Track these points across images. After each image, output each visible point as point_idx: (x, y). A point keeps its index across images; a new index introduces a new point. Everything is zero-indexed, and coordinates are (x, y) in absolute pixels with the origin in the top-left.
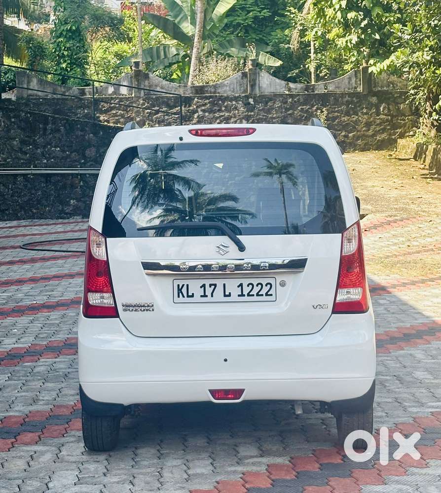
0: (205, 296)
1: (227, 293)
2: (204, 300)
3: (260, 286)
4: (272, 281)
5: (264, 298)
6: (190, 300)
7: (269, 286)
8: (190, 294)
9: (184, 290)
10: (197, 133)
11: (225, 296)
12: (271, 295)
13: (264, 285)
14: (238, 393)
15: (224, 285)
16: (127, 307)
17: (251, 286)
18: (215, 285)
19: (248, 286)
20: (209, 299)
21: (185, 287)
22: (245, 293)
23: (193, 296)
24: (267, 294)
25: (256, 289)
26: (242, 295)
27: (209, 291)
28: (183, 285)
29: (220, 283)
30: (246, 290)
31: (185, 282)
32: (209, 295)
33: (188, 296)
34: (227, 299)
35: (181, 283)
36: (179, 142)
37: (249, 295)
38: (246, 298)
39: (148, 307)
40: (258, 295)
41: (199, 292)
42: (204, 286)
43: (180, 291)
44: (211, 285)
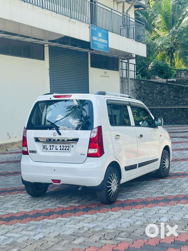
0: (50, 149)
1: (57, 149)
2: (50, 150)
3: (66, 147)
4: (69, 145)
6: (47, 150)
7: (68, 147)
8: (47, 148)
9: (45, 147)
10: (55, 97)
11: (56, 149)
12: (69, 150)
13: (67, 146)
14: (59, 181)
15: (56, 146)
16: (31, 152)
17: (63, 147)
18: (53, 146)
19: (63, 146)
20: (51, 150)
21: (45, 146)
22: (62, 149)
23: (47, 149)
24: (68, 150)
26: (61, 149)
27: (52, 147)
28: (45, 145)
29: (55, 145)
30: (62, 148)
31: (46, 144)
32: (52, 149)
33: (46, 149)
34: (57, 151)
35: (44, 145)
36: (50, 99)
37: (63, 150)
40: (65, 150)
41: (49, 148)
42: (50, 146)
43: (44, 147)
44: (52, 146)
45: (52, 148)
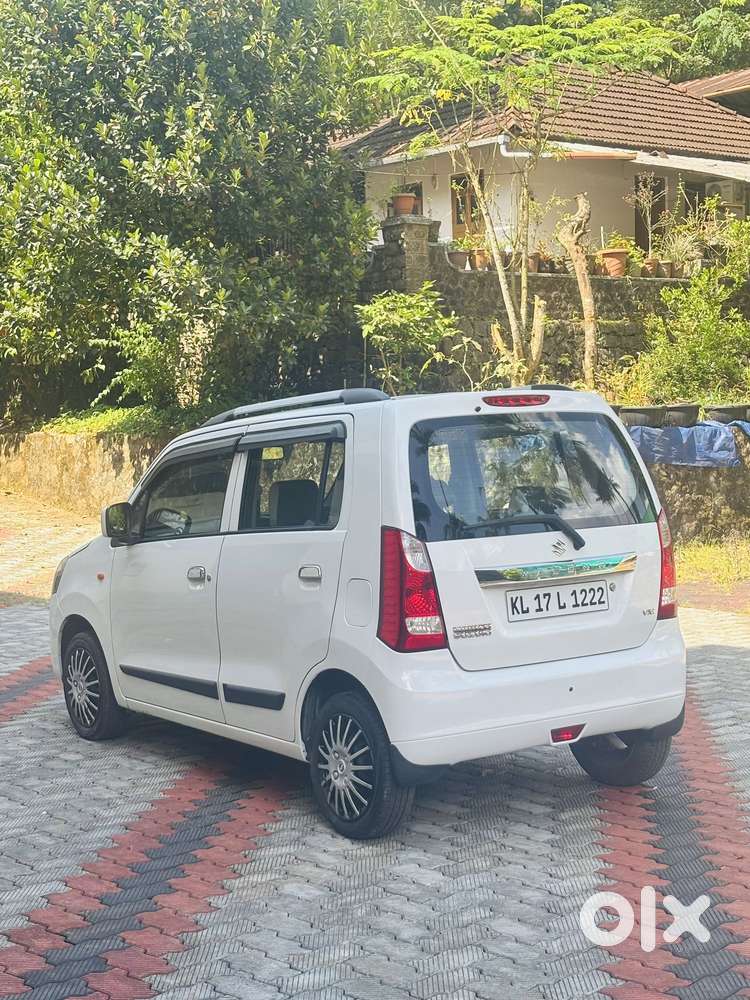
0: (540, 610)
1: (562, 605)
2: (540, 614)
3: (592, 592)
4: (602, 584)
5: (598, 607)
6: (525, 616)
7: (600, 591)
8: (525, 609)
9: (518, 605)
10: (490, 401)
11: (561, 607)
12: (603, 602)
13: (596, 590)
14: (576, 730)
15: (558, 594)
16: (459, 633)
17: (584, 593)
18: (549, 595)
19: (581, 593)
20: (544, 613)
21: (519, 600)
22: (579, 602)
23: (527, 611)
24: (600, 603)
25: (590, 596)
26: (577, 605)
27: (544, 602)
28: (517, 598)
29: (553, 591)
30: (580, 598)
31: (518, 594)
32: (544, 608)
33: (523, 612)
34: (562, 612)
35: (514, 595)
36: (474, 413)
37: (583, 605)
38: (581, 609)
39: (483, 630)
40: (592, 604)
41: (532, 605)
42: (538, 597)
43: (514, 606)
44: (545, 595)
45: (543, 606)
